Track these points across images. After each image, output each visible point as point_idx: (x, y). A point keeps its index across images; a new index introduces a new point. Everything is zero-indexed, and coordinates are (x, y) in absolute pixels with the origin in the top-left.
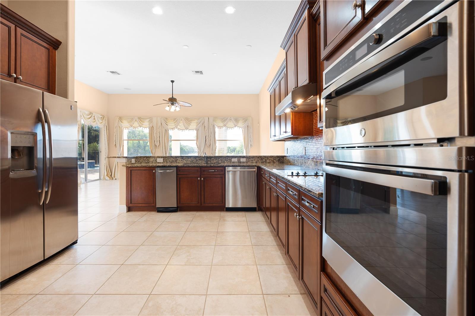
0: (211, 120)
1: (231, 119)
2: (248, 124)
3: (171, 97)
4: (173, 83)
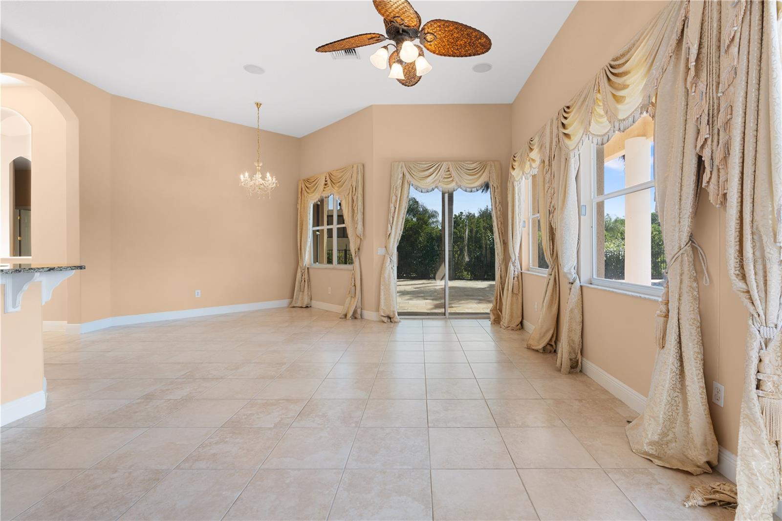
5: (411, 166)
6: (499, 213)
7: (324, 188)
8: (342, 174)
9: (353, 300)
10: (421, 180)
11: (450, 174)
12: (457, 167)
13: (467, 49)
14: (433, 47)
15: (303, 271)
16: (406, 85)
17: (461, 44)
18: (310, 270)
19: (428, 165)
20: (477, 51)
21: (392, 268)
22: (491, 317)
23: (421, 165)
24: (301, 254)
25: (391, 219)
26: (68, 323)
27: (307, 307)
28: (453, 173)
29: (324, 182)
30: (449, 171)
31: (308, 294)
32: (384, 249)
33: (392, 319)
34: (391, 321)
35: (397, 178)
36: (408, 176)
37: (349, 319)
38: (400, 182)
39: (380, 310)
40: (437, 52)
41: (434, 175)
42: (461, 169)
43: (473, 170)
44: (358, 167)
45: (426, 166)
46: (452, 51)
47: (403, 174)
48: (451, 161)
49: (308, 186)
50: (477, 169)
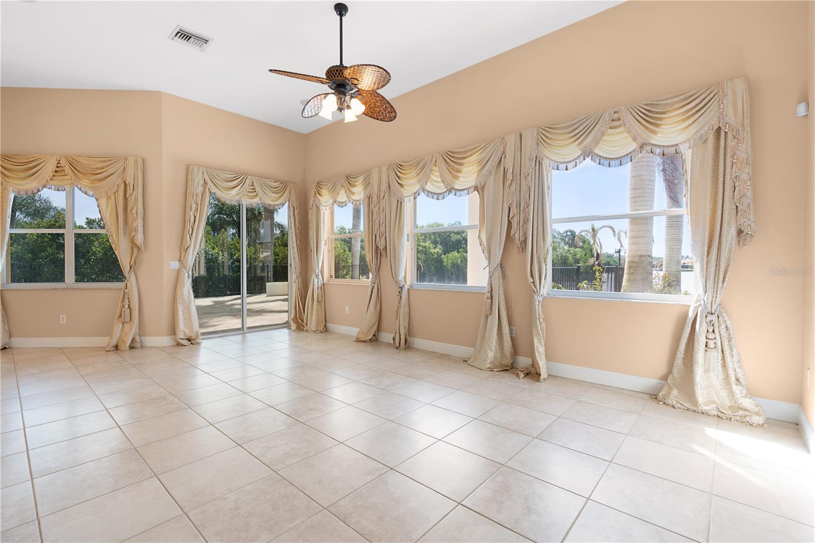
0: (529, 142)
1: (616, 116)
2: (721, 115)
3: (338, 64)
4: (343, 18)
5: (213, 173)
8: (102, 164)
9: (127, 326)
10: (225, 190)
11: (254, 189)
12: (262, 183)
18: (6, 293)
19: (233, 176)
22: (291, 325)
23: (225, 175)
25: (190, 230)
28: (257, 188)
29: (53, 168)
30: (253, 185)
31: (4, 329)
32: (178, 262)
33: (193, 341)
34: (191, 343)
35: (198, 185)
36: (209, 183)
37: (127, 350)
38: (200, 189)
39: (178, 334)
41: (239, 187)
42: (266, 186)
43: (275, 188)
44: (137, 161)
45: (230, 176)
47: (205, 181)
48: (255, 176)
49: (8, 167)
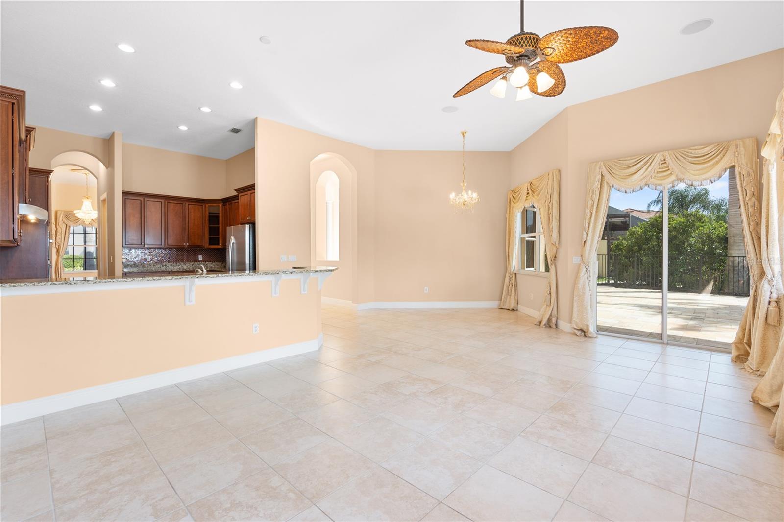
5: (611, 165)
6: (751, 210)
7: (527, 197)
8: (539, 182)
9: (548, 308)
10: (625, 179)
11: (667, 167)
12: (678, 156)
13: (591, 47)
14: (556, 58)
15: (511, 276)
16: (551, 97)
17: (583, 46)
18: (517, 275)
19: (634, 160)
20: (604, 46)
21: (588, 278)
22: (732, 352)
23: (625, 162)
24: (509, 260)
25: (587, 225)
26: (353, 303)
27: (514, 310)
28: (671, 164)
29: (526, 192)
30: (666, 163)
31: (514, 298)
32: (580, 257)
33: (586, 334)
34: (585, 335)
35: (595, 180)
36: (607, 176)
37: (542, 327)
38: (597, 184)
39: (573, 322)
40: (562, 61)
41: (643, 171)
42: (685, 158)
43: (704, 156)
44: (553, 173)
45: (631, 161)
46: (576, 55)
47: (602, 175)
48: (669, 150)
49: (514, 196)
50: (713, 153)
